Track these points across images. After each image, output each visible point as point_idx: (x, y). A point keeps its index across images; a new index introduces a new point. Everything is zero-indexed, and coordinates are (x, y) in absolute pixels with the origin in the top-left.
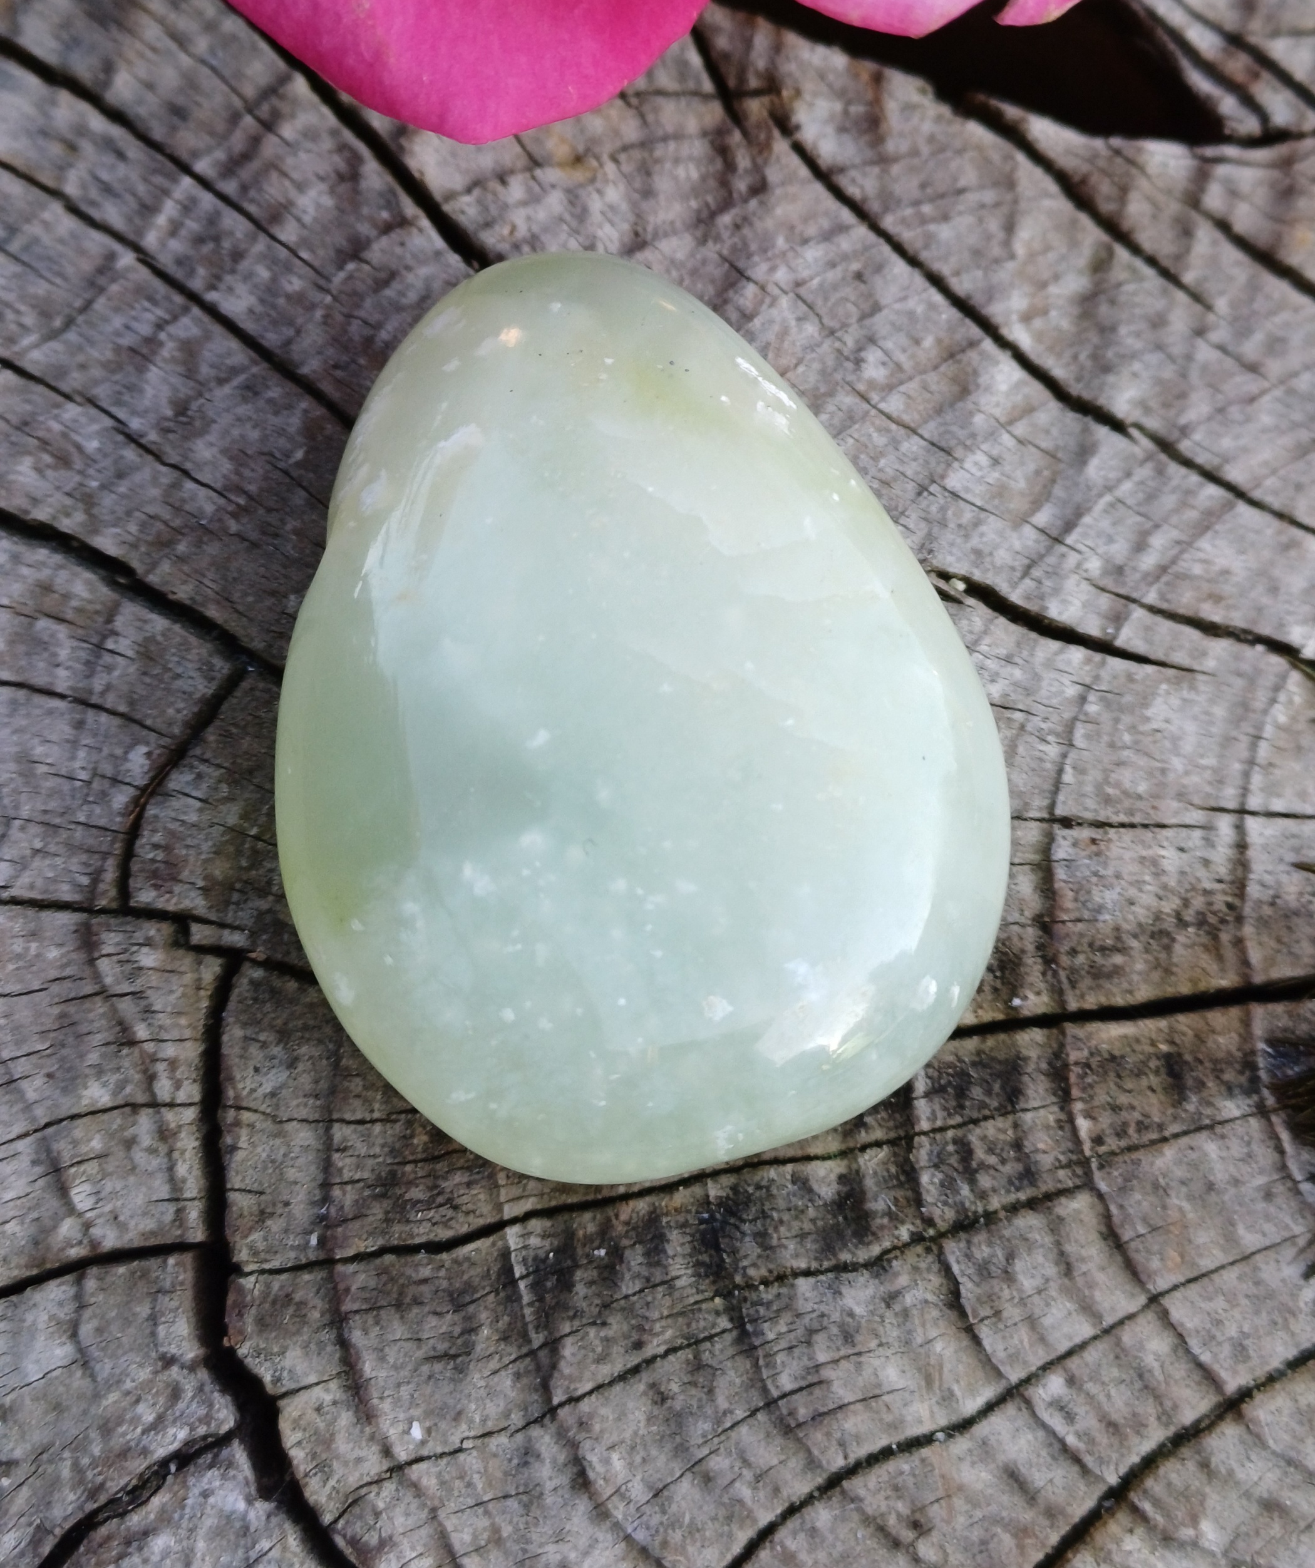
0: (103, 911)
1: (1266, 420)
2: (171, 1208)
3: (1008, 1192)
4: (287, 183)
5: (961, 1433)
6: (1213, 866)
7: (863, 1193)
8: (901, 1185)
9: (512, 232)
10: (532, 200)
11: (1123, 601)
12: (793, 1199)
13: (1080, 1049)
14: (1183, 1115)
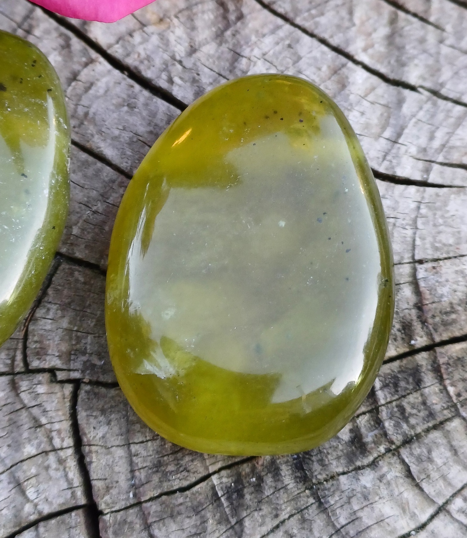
0: (19, 373)
2: (69, 492)
3: (424, 424)
5: (422, 530)
7: (361, 435)
8: (377, 428)
9: (139, 56)
10: (145, 41)
11: (428, 163)
13: (444, 357)
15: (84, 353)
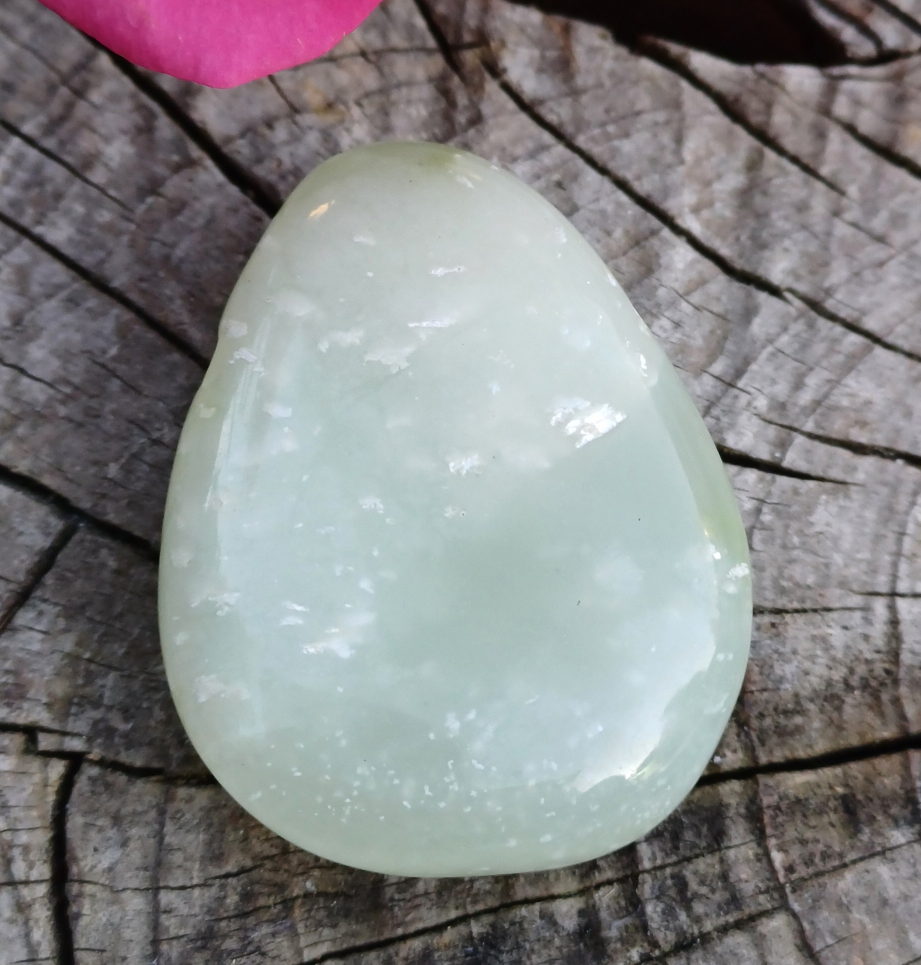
1: (894, 279)
3: (718, 915)
4: (96, 138)
6: (871, 640)
7: (599, 924)
8: (629, 914)
9: (279, 166)
10: (295, 139)
11: (787, 431)
12: (542, 931)
13: (771, 795)
14: (859, 844)
15: (96, 704)
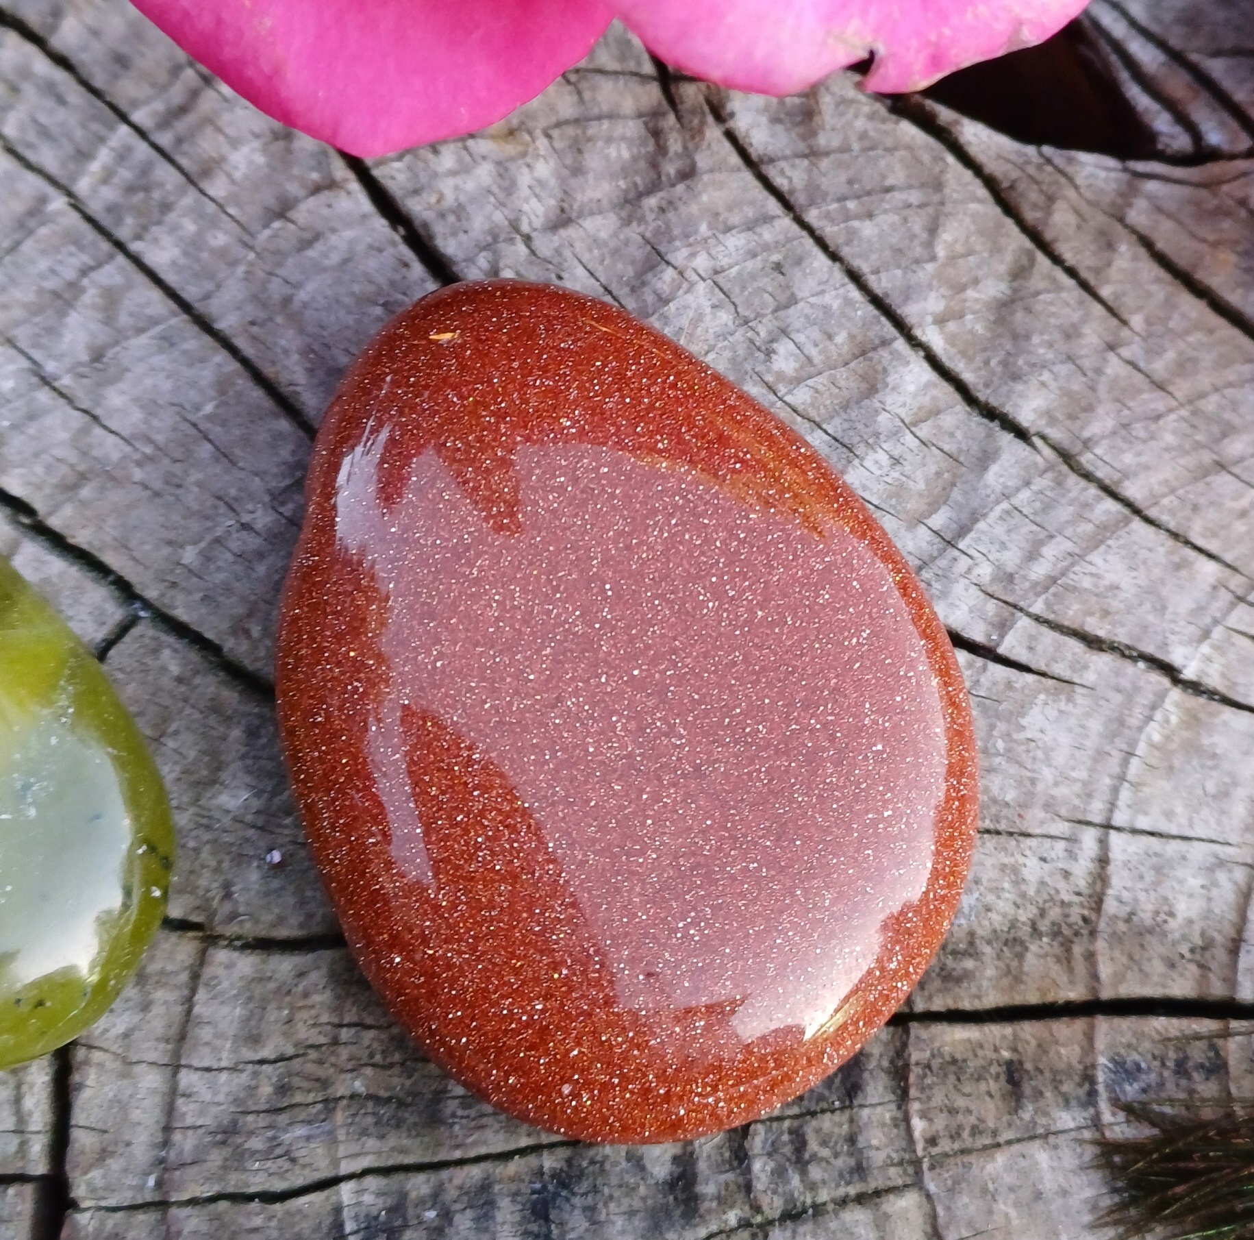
1: (1169, 438)
2: (15, 1141)
3: (838, 1186)
4: (221, 138)
6: (1072, 878)
7: (695, 1175)
8: (732, 1169)
9: (439, 201)
10: (462, 170)
11: (1010, 609)
12: (626, 1176)
13: (923, 1050)
14: (1018, 1122)
